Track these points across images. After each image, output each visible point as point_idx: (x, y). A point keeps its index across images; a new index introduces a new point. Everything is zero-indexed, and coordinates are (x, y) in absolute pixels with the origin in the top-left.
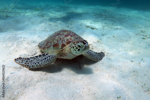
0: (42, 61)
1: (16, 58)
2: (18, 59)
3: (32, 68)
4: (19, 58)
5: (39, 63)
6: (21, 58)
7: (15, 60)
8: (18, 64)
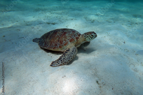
0: (72, 54)
1: (50, 64)
2: (52, 64)
3: (68, 62)
4: (52, 62)
5: (71, 56)
6: (54, 62)
7: (51, 65)
8: (57, 66)
